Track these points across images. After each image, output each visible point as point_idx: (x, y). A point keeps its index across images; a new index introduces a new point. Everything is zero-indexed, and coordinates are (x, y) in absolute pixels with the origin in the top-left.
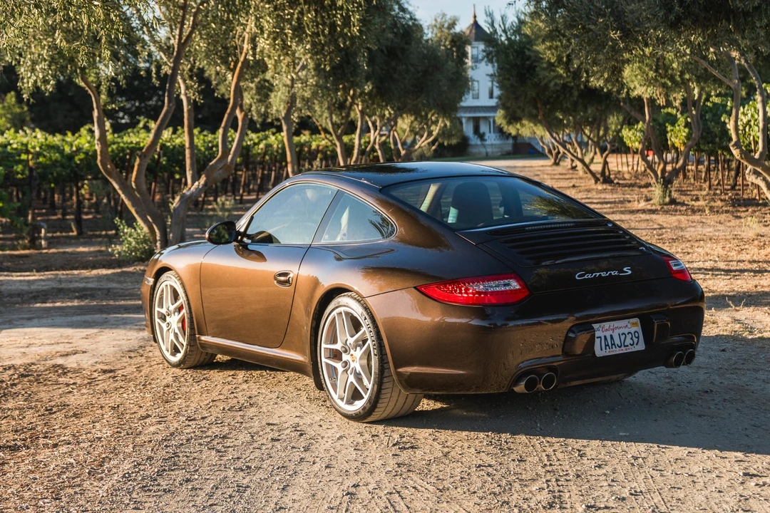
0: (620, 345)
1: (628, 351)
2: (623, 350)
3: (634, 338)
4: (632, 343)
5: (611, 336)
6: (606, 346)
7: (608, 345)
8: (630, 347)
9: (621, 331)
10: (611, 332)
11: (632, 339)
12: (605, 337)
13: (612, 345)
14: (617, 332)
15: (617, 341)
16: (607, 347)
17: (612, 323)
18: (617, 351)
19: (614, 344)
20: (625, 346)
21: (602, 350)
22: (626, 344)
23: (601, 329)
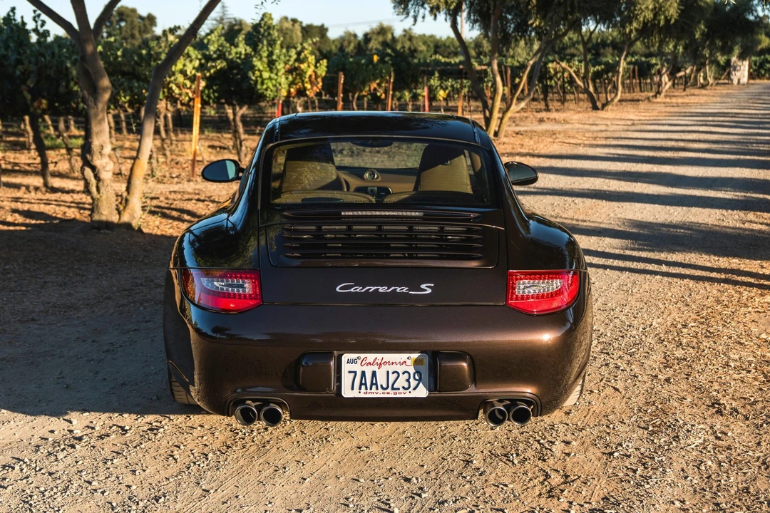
0: (385, 386)
1: (398, 396)
2: (391, 394)
3: (412, 380)
4: (406, 386)
5: (374, 374)
6: (361, 384)
7: (365, 384)
8: (401, 390)
9: (391, 368)
10: (375, 368)
11: (408, 380)
12: (363, 374)
13: (372, 384)
14: (385, 368)
15: (381, 380)
16: (363, 387)
17: (379, 356)
18: (380, 394)
19: (376, 384)
20: (393, 389)
21: (353, 389)
22: (395, 387)
23: (359, 362)
